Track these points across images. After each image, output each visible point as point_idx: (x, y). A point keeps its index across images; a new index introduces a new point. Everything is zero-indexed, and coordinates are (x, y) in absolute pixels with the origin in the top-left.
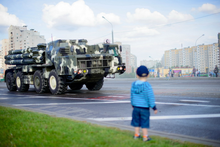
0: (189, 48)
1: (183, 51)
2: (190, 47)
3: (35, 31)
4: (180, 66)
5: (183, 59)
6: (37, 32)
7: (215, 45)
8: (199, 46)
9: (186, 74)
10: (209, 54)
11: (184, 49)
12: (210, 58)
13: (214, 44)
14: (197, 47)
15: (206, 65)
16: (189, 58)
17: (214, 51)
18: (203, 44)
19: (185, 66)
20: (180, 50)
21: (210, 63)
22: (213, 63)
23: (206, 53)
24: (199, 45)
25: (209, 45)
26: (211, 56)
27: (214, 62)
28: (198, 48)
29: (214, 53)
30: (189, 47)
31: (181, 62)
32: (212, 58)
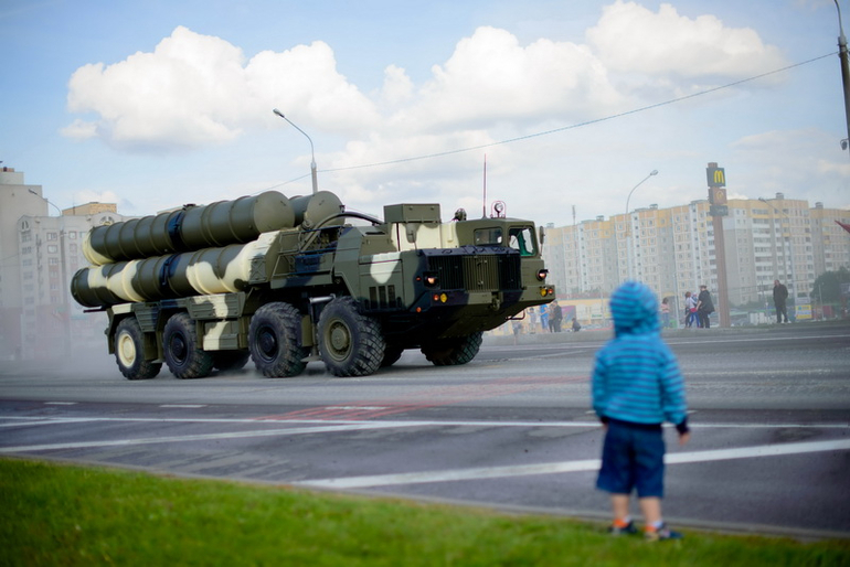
0: (600, 223)
1: (580, 235)
2: (606, 219)
3: (5, 169)
4: (569, 292)
5: (581, 263)
6: (12, 170)
7: (696, 207)
8: (637, 215)
9: (593, 321)
10: (676, 244)
11: (582, 226)
12: (681, 256)
13: (693, 203)
14: (630, 218)
15: (668, 286)
16: (601, 260)
17: (696, 230)
18: (654, 207)
19: (589, 289)
20: (566, 228)
21: (682, 275)
22: (691, 274)
23: (665, 240)
24: (636, 210)
25: (677, 209)
26: (685, 251)
27: (696, 271)
28: (633, 220)
29: (696, 239)
30: (600, 218)
31: (574, 276)
32: (689, 256)
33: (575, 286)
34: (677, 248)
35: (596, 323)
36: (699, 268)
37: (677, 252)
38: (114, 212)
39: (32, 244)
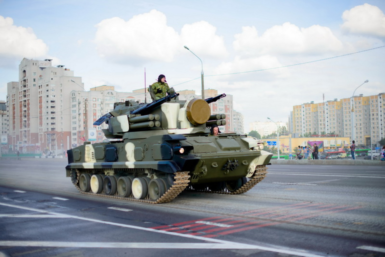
0: (336, 102)
1: (326, 107)
2: (339, 100)
3: (66, 69)
4: (320, 134)
5: (326, 120)
6: (69, 70)
7: (381, 96)
8: (353, 99)
9: (331, 147)
10: (371, 113)
11: (327, 103)
12: (373, 119)
13: (380, 94)
14: (350, 100)
15: (367, 133)
16: (336, 119)
17: (381, 107)
18: (361, 95)
19: (329, 132)
20: (320, 104)
21: (374, 128)
22: (378, 127)
23: (366, 111)
24: (353, 97)
25: (372, 97)
26: (375, 117)
27: (380, 126)
29: (381, 111)
30: (336, 100)
31: (323, 126)
32: (377, 119)
33: (323, 131)
34: (371, 115)
35: (332, 149)
36: (382, 125)
37: (371, 117)
38: (113, 90)
39: (76, 103)
